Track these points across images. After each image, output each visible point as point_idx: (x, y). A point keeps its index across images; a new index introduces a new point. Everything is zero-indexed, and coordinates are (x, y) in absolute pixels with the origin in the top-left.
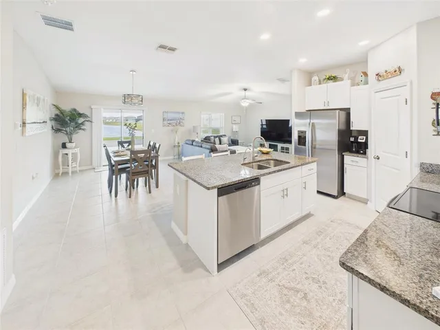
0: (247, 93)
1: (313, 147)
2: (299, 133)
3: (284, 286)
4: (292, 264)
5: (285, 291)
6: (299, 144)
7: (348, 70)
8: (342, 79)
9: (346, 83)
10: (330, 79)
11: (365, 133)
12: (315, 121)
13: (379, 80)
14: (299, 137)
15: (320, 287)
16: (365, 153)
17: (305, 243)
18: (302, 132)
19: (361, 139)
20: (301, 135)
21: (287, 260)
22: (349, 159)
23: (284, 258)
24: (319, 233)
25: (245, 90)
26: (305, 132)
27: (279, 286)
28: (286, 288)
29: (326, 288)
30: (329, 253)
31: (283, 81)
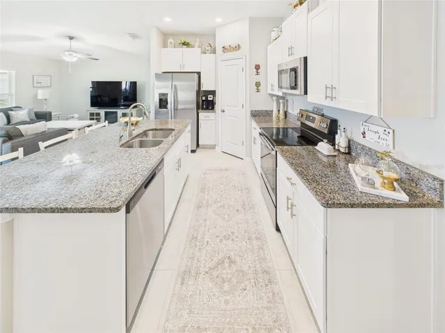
0: (74, 43)
1: (176, 109)
2: (160, 96)
3: (210, 268)
4: (203, 238)
5: (215, 273)
6: (160, 107)
7: (198, 40)
8: (193, 47)
9: (197, 50)
10: (184, 44)
11: (213, 93)
12: (177, 83)
13: (224, 52)
14: (161, 100)
15: (233, 240)
16: (213, 108)
17: (199, 207)
18: (164, 95)
19: (210, 98)
20: (162, 97)
21: (196, 238)
22: (202, 115)
23: (193, 238)
24: (203, 190)
25: (71, 38)
26: (167, 94)
27: (207, 273)
28: (213, 269)
29: (237, 237)
30: (219, 204)
31: (134, 36)
